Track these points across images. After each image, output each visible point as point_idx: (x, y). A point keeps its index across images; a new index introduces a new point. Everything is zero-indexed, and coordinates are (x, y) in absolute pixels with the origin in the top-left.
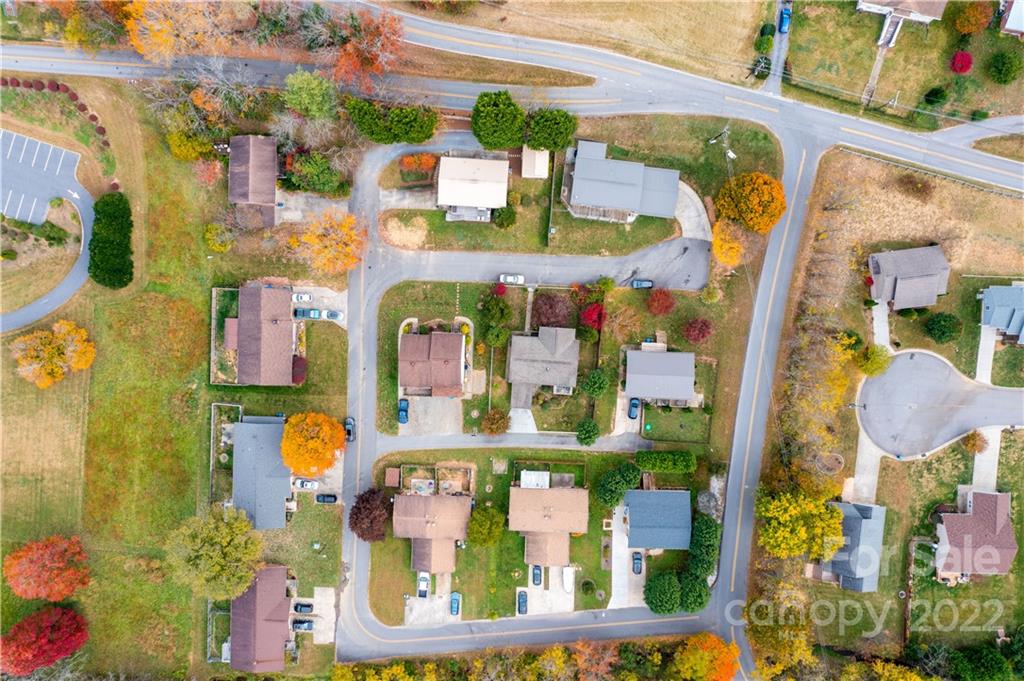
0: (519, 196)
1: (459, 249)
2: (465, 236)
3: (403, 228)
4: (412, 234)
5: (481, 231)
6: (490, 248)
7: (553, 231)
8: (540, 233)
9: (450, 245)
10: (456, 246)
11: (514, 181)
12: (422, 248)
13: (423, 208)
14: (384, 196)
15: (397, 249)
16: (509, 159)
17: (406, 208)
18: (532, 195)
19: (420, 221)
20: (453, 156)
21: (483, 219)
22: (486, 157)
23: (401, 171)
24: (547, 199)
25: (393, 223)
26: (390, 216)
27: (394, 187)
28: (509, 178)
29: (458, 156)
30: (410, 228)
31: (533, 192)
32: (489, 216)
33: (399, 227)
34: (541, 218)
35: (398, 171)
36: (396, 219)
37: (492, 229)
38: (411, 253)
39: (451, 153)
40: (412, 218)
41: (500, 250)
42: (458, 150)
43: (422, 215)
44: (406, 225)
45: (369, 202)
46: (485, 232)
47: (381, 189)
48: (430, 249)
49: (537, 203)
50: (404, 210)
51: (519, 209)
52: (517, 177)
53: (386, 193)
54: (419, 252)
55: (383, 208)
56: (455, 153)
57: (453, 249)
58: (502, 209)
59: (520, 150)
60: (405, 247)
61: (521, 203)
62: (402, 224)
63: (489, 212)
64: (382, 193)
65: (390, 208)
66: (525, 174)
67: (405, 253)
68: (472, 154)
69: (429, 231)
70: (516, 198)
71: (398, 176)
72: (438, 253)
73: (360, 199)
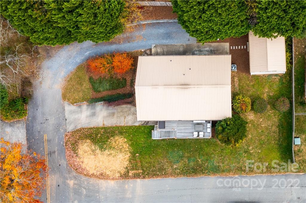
0: (248, 100)
1: (174, 174)
2: (182, 157)
3: (98, 151)
4: (111, 158)
5: (202, 149)
6: (216, 170)
7: (298, 141)
8: (280, 145)
9: (161, 169)
10: (170, 170)
11: (240, 80)
12: (125, 176)
13: (122, 124)
14: (72, 112)
15: (92, 181)
16: (232, 52)
17: (101, 125)
18: (265, 97)
19: (120, 141)
20: (157, 54)
21: (201, 134)
22: (200, 52)
23: (90, 79)
24: (287, 101)
25: (85, 147)
26: (81, 138)
27: (84, 99)
28: (233, 78)
29: (163, 54)
30: (107, 152)
31: (266, 93)
32: (209, 130)
33: (93, 151)
34: (280, 126)
35: (87, 78)
36: (88, 141)
37: (216, 145)
38: (112, 183)
39: (153, 51)
40: (108, 138)
41: (229, 171)
42: (162, 46)
43: (121, 133)
44: (101, 148)
45: (52, 121)
46: (207, 150)
47: (66, 103)
48: (136, 176)
49: (274, 106)
50: (98, 128)
51: (250, 116)
52: (244, 75)
53: (73, 108)
54: (121, 181)
55: (70, 128)
56: (159, 50)
57: (166, 175)
58: (225, 120)
59: (245, 39)
60: (102, 176)
61: (252, 109)
62: (97, 147)
63: (209, 125)
64: (69, 108)
65: (79, 127)
66: (254, 71)
67: (103, 184)
68: (181, 49)
69: (133, 154)
70: (244, 103)
71: (86, 85)
72: (147, 181)
73: (40, 118)
